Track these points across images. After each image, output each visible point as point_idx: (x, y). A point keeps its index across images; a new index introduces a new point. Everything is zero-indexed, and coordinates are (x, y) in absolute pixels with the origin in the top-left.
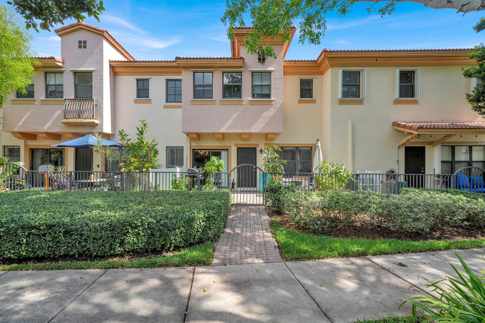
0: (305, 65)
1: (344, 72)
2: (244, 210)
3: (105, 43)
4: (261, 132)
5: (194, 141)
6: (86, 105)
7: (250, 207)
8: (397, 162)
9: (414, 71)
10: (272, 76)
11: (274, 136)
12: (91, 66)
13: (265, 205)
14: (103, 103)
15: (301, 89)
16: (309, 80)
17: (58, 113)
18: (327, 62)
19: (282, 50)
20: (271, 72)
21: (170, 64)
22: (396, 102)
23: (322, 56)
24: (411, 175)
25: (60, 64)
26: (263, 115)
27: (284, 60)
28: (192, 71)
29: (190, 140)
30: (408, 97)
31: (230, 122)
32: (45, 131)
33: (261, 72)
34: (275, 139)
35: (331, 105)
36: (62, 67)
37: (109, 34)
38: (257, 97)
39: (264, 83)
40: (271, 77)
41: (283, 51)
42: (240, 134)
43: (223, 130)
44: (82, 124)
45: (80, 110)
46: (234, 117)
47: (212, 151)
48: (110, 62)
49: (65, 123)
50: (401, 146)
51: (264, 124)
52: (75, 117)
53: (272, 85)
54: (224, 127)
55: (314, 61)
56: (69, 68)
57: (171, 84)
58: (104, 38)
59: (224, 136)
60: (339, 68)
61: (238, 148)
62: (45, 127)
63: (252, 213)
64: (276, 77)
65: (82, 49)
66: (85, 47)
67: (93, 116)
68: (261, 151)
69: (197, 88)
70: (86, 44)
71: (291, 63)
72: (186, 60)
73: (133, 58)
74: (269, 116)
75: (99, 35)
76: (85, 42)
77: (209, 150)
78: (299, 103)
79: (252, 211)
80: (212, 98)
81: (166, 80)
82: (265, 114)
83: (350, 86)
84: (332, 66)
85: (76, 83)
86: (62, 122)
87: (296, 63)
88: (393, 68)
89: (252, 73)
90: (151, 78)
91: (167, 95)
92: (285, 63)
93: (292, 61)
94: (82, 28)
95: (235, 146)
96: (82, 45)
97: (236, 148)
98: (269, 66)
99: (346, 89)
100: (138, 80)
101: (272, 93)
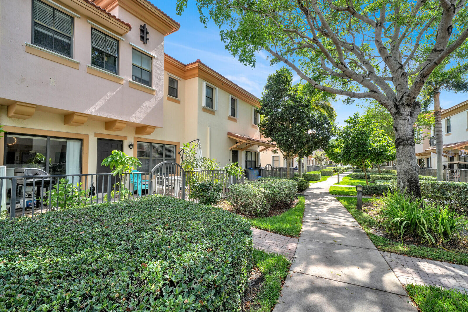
0: (176, 64)
4: (142, 123)
8: (229, 161)
9: (235, 100)
10: (154, 63)
15: (169, 87)
16: (175, 80)
18: (197, 71)
20: (152, 58)
22: (229, 118)
23: (194, 64)
26: (144, 104)
27: (164, 52)
31: (102, 101)
33: (142, 53)
35: (198, 111)
38: (135, 80)
39: (144, 67)
40: (152, 63)
43: (91, 111)
46: (109, 97)
51: (145, 115)
53: (153, 73)
54: (93, 107)
60: (204, 80)
61: (99, 139)
64: (158, 65)
68: (130, 145)
74: (151, 107)
78: (167, 99)
80: (71, 56)
82: (146, 104)
87: (170, 59)
88: (228, 94)
89: (133, 48)
95: (95, 137)
98: (151, 50)
101: (154, 81)
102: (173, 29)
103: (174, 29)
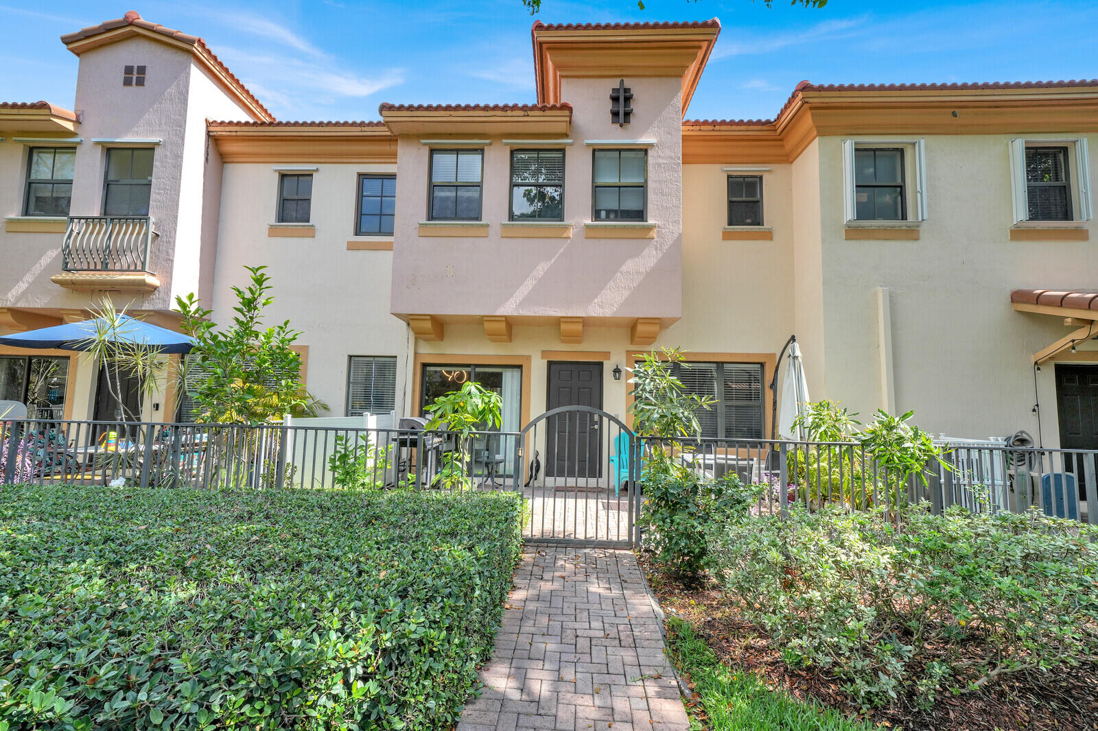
0: (740, 133)
1: (859, 151)
2: (565, 564)
3: (196, 73)
4: (619, 315)
5: (426, 340)
6: (126, 235)
7: (587, 551)
8: (1034, 410)
9: (1067, 148)
10: (651, 160)
11: (655, 328)
12: (153, 132)
13: (637, 544)
14: (175, 230)
15: (731, 203)
16: (752, 177)
17: (52, 255)
18: (808, 121)
19: (679, 88)
20: (646, 151)
21: (368, 132)
22: (1018, 233)
23: (793, 104)
24: (1078, 454)
25: (70, 126)
26: (624, 268)
27: (684, 120)
28: (425, 144)
29: (416, 339)
30: (1056, 219)
31: (529, 285)
32: (9, 305)
33: (620, 150)
34: (658, 338)
35: (823, 241)
36: (73, 134)
37: (209, 52)
38: (608, 218)
39: (626, 180)
40: (646, 162)
41: (681, 95)
42: (557, 322)
43: (509, 308)
44: (109, 287)
45: (109, 247)
46: (542, 273)
47: (478, 370)
48: (209, 124)
49: (62, 283)
50: (1042, 363)
51: (626, 293)
52: (92, 267)
53: (651, 185)
54: (512, 300)
55: (768, 122)
56: (91, 135)
57: (372, 187)
58: (193, 60)
59: (511, 327)
60: (843, 137)
61: (550, 364)
62: (9, 295)
63: (593, 578)
64: (661, 161)
65: (134, 89)
66: (140, 82)
67: (143, 264)
68: (617, 371)
69: (439, 194)
70: (144, 74)
71: (703, 128)
72: (409, 113)
73: (270, 116)
74: (642, 270)
75: (180, 53)
76: (142, 70)
77: (468, 366)
78: (723, 239)
79: (593, 569)
80: (478, 218)
81: (360, 175)
82: (629, 265)
83: (876, 189)
84: (823, 131)
85: (111, 177)
86: (55, 282)
87: (717, 128)
88: (1004, 139)
89: (594, 151)
90: (317, 170)
91: (360, 214)
92: (687, 128)
93: (706, 123)
94: (138, 35)
95: (542, 358)
96: (134, 77)
97: (545, 362)
98: (642, 132)
99: (864, 197)
100: (283, 176)
101: (650, 206)
102: (700, 47)
103: (705, 44)
